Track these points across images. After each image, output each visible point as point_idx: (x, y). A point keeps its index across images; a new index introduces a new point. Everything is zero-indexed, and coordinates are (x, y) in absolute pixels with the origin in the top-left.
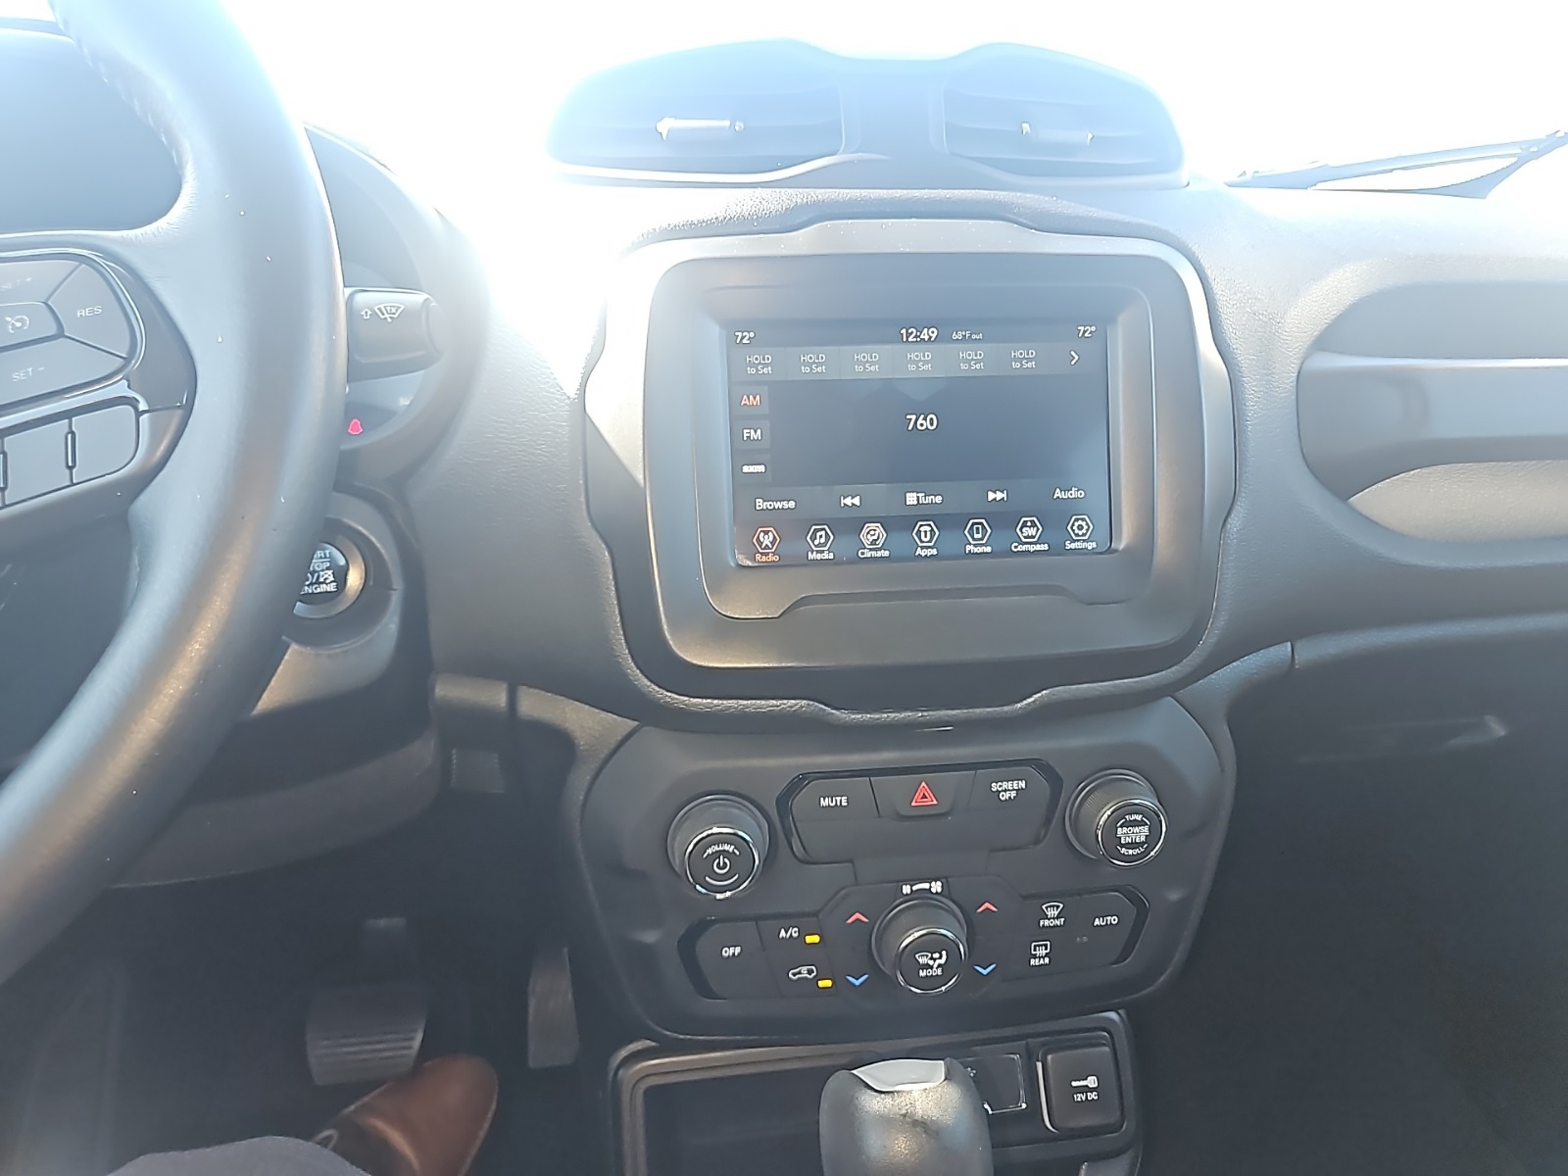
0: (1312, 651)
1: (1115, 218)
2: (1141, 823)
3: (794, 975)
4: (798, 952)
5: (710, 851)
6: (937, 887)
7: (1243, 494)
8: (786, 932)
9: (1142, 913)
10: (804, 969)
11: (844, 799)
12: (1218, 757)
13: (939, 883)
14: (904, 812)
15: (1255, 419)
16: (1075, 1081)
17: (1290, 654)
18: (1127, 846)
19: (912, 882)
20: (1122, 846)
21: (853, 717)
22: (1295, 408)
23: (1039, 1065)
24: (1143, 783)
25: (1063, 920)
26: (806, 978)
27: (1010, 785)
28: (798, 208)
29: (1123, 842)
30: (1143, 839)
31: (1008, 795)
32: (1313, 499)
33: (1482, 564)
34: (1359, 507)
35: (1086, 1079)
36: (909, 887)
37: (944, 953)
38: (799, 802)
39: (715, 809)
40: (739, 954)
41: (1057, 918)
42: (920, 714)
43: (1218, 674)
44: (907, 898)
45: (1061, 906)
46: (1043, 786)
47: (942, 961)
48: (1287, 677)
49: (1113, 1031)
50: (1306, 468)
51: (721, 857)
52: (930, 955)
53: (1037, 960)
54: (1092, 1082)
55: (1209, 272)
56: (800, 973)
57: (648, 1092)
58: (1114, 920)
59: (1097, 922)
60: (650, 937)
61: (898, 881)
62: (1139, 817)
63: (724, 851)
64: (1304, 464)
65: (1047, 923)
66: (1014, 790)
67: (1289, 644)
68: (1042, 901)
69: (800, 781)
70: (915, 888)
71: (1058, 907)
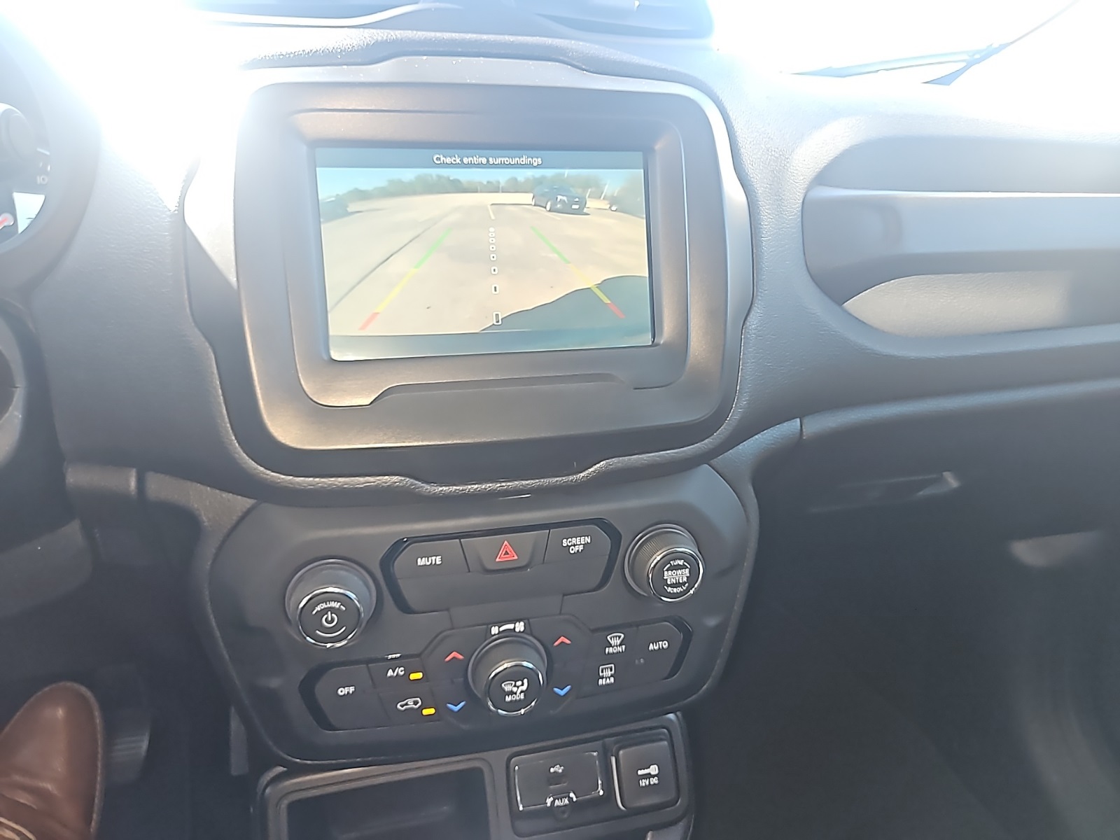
0: (817, 425)
1: (654, 64)
2: (684, 567)
3: (402, 706)
4: (404, 687)
5: (318, 608)
6: (520, 627)
7: (760, 298)
8: (394, 672)
9: (688, 636)
10: (410, 702)
11: (438, 559)
12: (745, 511)
13: (522, 623)
14: (490, 566)
15: (770, 236)
16: (641, 770)
17: (799, 428)
18: (673, 586)
19: (500, 624)
20: (668, 586)
21: (441, 489)
22: (801, 229)
23: (613, 759)
24: (686, 535)
25: (624, 647)
26: (412, 709)
27: (578, 541)
28: (378, 44)
29: (669, 583)
30: (685, 579)
31: (577, 549)
32: (814, 303)
33: (942, 354)
34: (852, 311)
35: (649, 768)
36: (497, 627)
37: (525, 681)
38: (400, 564)
39: (324, 572)
40: (353, 692)
41: (620, 645)
42: (499, 485)
43: (744, 445)
44: (495, 637)
45: (623, 636)
46: (606, 541)
47: (524, 688)
48: (798, 446)
49: (671, 729)
50: (809, 278)
51: (329, 613)
52: (514, 683)
53: (604, 679)
54: (654, 770)
55: (731, 114)
56: (406, 704)
57: (291, 806)
58: (665, 645)
59: (651, 647)
60: (274, 683)
61: (487, 624)
62: (681, 562)
63: (331, 608)
64: (808, 274)
65: (611, 650)
66: (581, 544)
67: (798, 420)
68: (607, 633)
69: (399, 546)
70: (502, 629)
71: (620, 637)
